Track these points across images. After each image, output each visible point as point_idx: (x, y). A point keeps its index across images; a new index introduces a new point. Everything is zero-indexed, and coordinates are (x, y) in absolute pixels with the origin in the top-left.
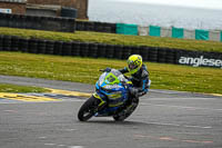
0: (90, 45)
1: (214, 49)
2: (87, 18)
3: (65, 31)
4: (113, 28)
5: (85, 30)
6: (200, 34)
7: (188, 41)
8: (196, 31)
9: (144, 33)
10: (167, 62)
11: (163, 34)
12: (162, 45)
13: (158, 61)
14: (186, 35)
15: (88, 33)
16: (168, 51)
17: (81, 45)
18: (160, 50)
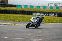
0: (9, 11)
1: (42, 11)
2: (8, 3)
3: (2, 7)
4: (15, 6)
5: (7, 7)
6: (38, 7)
7: (35, 9)
8: (37, 6)
9: (23, 7)
10: (29, 15)
11: (28, 7)
12: (28, 10)
13: (27, 14)
14: (34, 7)
15: (8, 7)
16: (30, 12)
17: (7, 11)
18: (27, 11)
